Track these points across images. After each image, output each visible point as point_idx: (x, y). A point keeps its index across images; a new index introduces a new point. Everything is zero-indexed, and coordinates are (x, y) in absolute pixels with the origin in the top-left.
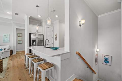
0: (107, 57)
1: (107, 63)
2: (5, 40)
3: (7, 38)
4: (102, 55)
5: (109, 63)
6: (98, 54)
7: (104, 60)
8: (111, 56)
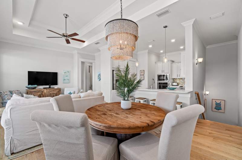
0: (218, 102)
1: (219, 110)
2: (64, 80)
3: (67, 76)
4: (212, 99)
5: (221, 109)
6: (206, 98)
7: (214, 106)
8: (225, 100)
